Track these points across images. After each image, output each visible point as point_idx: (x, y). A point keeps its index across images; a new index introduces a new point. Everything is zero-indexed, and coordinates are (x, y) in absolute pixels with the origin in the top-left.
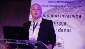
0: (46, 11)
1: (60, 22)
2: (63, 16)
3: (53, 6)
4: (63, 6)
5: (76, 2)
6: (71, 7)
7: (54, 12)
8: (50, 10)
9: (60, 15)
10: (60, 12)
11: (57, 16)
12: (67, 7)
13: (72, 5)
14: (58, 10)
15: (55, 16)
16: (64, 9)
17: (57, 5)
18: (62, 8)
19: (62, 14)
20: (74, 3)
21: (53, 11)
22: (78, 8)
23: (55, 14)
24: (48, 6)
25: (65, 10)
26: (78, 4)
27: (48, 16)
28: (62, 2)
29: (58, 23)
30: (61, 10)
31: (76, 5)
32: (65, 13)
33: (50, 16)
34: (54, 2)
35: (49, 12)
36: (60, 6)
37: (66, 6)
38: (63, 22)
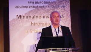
0: (27, 12)
1: (44, 23)
2: (46, 17)
3: (33, 7)
4: (44, 7)
5: (57, 2)
6: (53, 8)
7: (36, 13)
8: (31, 11)
9: (42, 16)
10: (42, 13)
11: (40, 17)
12: (49, 8)
13: (54, 5)
14: (40, 11)
15: (37, 17)
16: (46, 9)
17: (38, 6)
18: (43, 8)
19: (44, 15)
20: (55, 4)
21: (34, 12)
22: (59, 8)
23: (36, 15)
24: (29, 7)
25: (47, 11)
26: (59, 4)
27: (30, 17)
28: (42, 3)
29: (42, 24)
30: (42, 10)
31: (57, 5)
32: (47, 13)
33: (32, 17)
34: (34, 3)
35: (31, 13)
36: (41, 7)
37: (47, 6)
38: (46, 23)
